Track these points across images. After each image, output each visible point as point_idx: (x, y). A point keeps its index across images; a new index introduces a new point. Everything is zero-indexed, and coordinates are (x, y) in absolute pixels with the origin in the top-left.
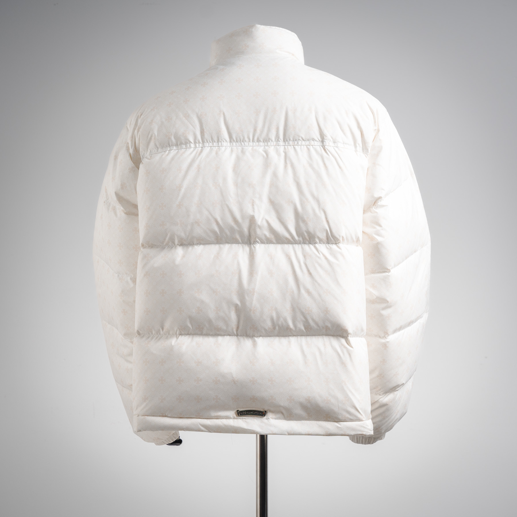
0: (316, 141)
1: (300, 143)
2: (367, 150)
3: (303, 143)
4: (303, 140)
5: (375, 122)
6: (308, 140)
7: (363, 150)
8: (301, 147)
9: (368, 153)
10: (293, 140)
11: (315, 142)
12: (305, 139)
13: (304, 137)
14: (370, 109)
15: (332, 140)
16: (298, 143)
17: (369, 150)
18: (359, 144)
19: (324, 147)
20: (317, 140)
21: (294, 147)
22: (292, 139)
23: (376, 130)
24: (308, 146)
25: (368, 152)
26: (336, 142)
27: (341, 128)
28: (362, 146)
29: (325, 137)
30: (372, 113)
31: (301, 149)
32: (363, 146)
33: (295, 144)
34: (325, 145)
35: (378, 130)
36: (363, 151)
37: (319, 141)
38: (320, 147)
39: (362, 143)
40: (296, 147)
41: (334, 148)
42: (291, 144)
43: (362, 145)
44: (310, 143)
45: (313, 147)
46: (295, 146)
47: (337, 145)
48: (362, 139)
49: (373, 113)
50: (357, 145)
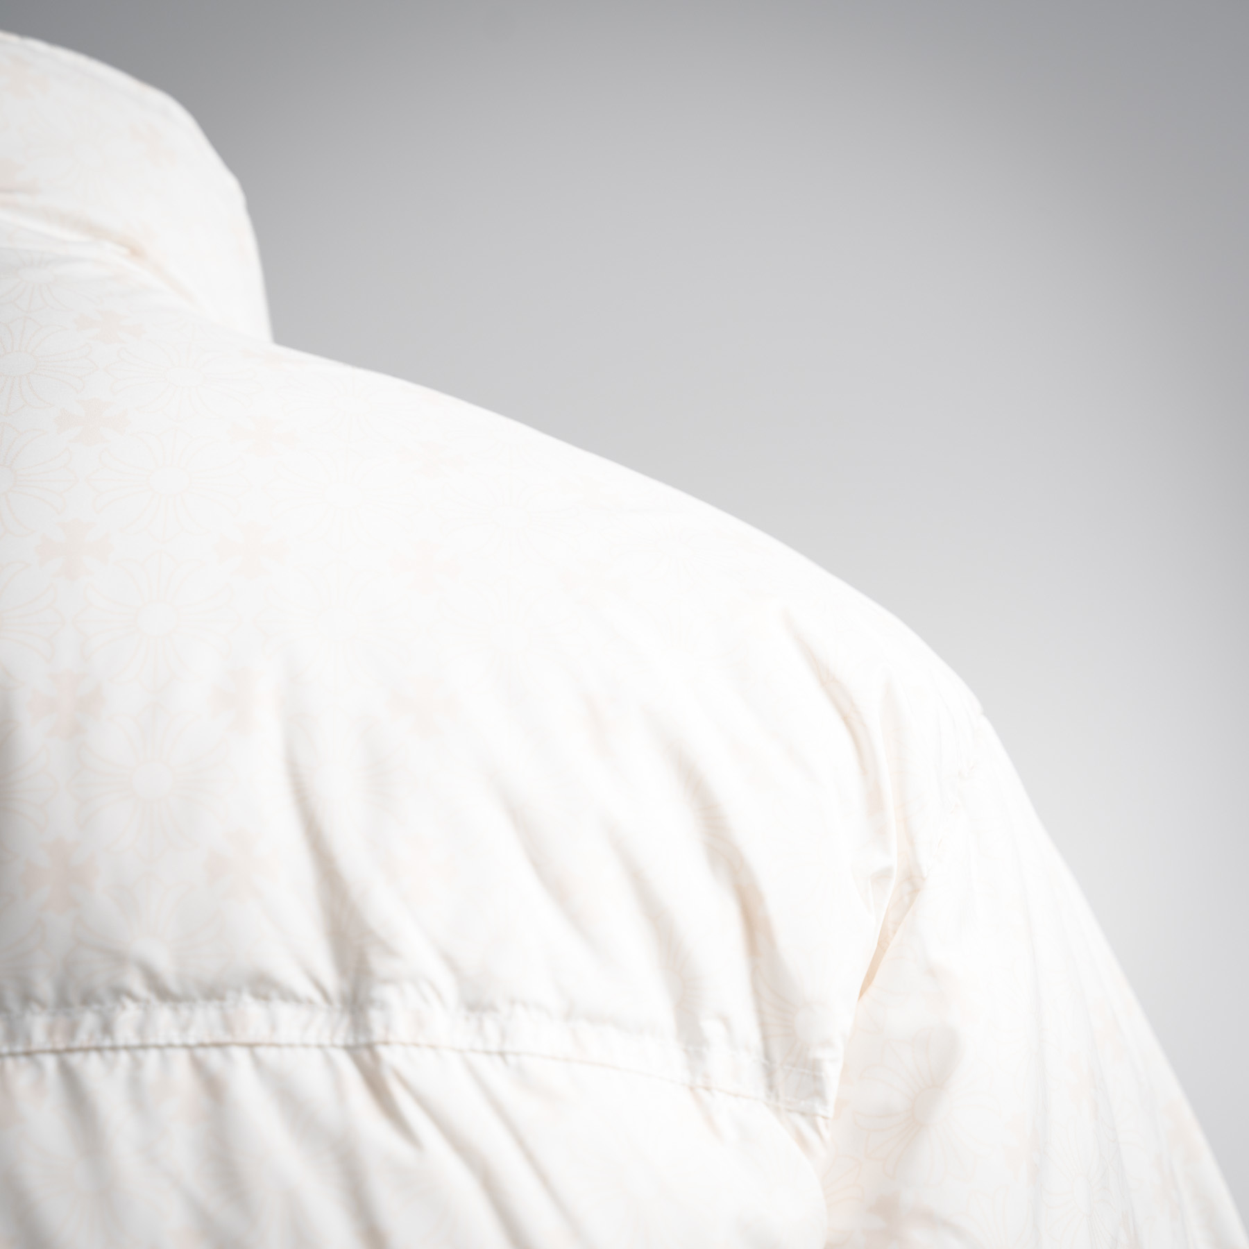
0: (289, 996)
1: (127, 1020)
2: (813, 1071)
3: (164, 1016)
4: (164, 994)
5: (875, 801)
6: (213, 993)
7: (769, 1072)
8: (137, 1065)
9: (824, 1102)
10: (63, 1003)
11: (285, 1011)
12: (174, 986)
13: (164, 963)
14: (828, 681)
15: (446, 982)
16: (107, 1028)
17: (832, 1073)
18: (725, 1020)
19: (376, 1057)
20: (304, 988)
21: (70, 1078)
22: (45, 988)
23: (883, 876)
24: (214, 1058)
25: (819, 1094)
26: (492, 1008)
27: (540, 863)
28: (755, 1038)
29: (380, 964)
30: (846, 719)
31: (135, 1082)
32: (765, 1038)
33: (82, 1038)
34: (378, 1033)
35: (913, 883)
36: (771, 1087)
37: (317, 997)
38: (330, 1062)
39: (760, 1012)
40: (92, 1068)
41: (471, 1069)
42: (39, 1037)
43: (763, 1025)
44: (228, 1025)
45: (258, 1063)
46: (75, 1059)
47: (504, 1035)
48: (755, 971)
49: (849, 718)
50: (711, 1028)
